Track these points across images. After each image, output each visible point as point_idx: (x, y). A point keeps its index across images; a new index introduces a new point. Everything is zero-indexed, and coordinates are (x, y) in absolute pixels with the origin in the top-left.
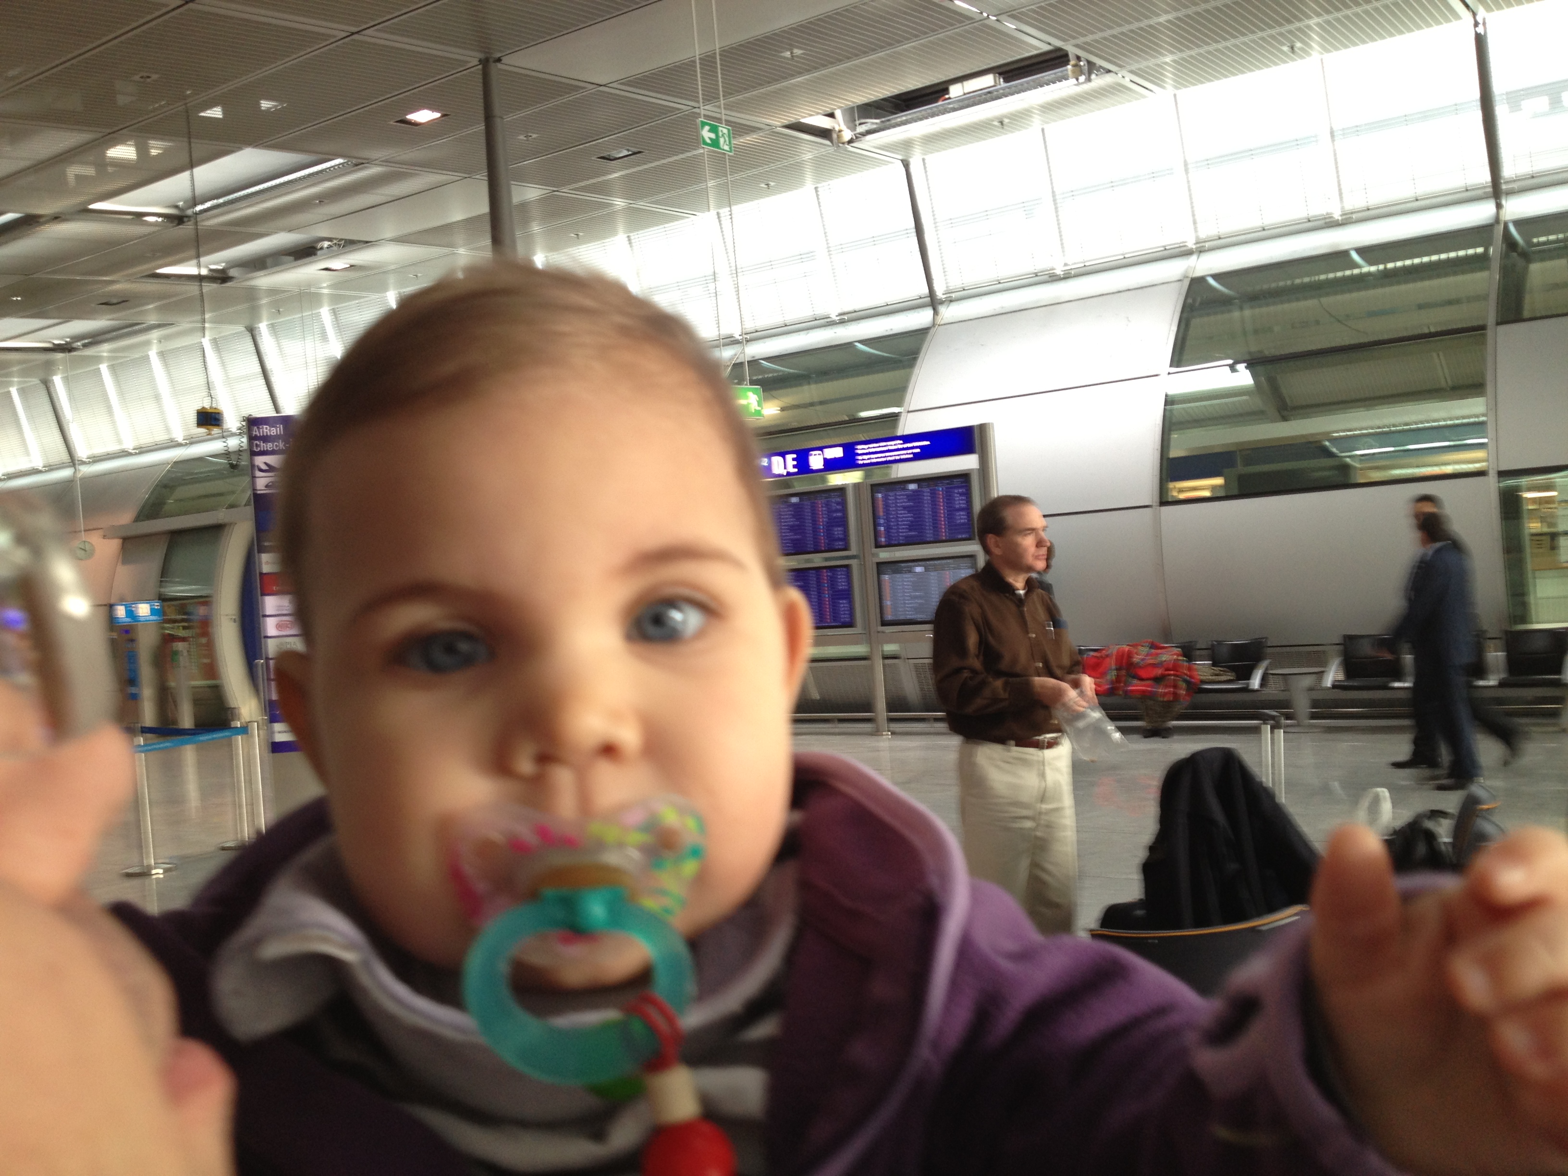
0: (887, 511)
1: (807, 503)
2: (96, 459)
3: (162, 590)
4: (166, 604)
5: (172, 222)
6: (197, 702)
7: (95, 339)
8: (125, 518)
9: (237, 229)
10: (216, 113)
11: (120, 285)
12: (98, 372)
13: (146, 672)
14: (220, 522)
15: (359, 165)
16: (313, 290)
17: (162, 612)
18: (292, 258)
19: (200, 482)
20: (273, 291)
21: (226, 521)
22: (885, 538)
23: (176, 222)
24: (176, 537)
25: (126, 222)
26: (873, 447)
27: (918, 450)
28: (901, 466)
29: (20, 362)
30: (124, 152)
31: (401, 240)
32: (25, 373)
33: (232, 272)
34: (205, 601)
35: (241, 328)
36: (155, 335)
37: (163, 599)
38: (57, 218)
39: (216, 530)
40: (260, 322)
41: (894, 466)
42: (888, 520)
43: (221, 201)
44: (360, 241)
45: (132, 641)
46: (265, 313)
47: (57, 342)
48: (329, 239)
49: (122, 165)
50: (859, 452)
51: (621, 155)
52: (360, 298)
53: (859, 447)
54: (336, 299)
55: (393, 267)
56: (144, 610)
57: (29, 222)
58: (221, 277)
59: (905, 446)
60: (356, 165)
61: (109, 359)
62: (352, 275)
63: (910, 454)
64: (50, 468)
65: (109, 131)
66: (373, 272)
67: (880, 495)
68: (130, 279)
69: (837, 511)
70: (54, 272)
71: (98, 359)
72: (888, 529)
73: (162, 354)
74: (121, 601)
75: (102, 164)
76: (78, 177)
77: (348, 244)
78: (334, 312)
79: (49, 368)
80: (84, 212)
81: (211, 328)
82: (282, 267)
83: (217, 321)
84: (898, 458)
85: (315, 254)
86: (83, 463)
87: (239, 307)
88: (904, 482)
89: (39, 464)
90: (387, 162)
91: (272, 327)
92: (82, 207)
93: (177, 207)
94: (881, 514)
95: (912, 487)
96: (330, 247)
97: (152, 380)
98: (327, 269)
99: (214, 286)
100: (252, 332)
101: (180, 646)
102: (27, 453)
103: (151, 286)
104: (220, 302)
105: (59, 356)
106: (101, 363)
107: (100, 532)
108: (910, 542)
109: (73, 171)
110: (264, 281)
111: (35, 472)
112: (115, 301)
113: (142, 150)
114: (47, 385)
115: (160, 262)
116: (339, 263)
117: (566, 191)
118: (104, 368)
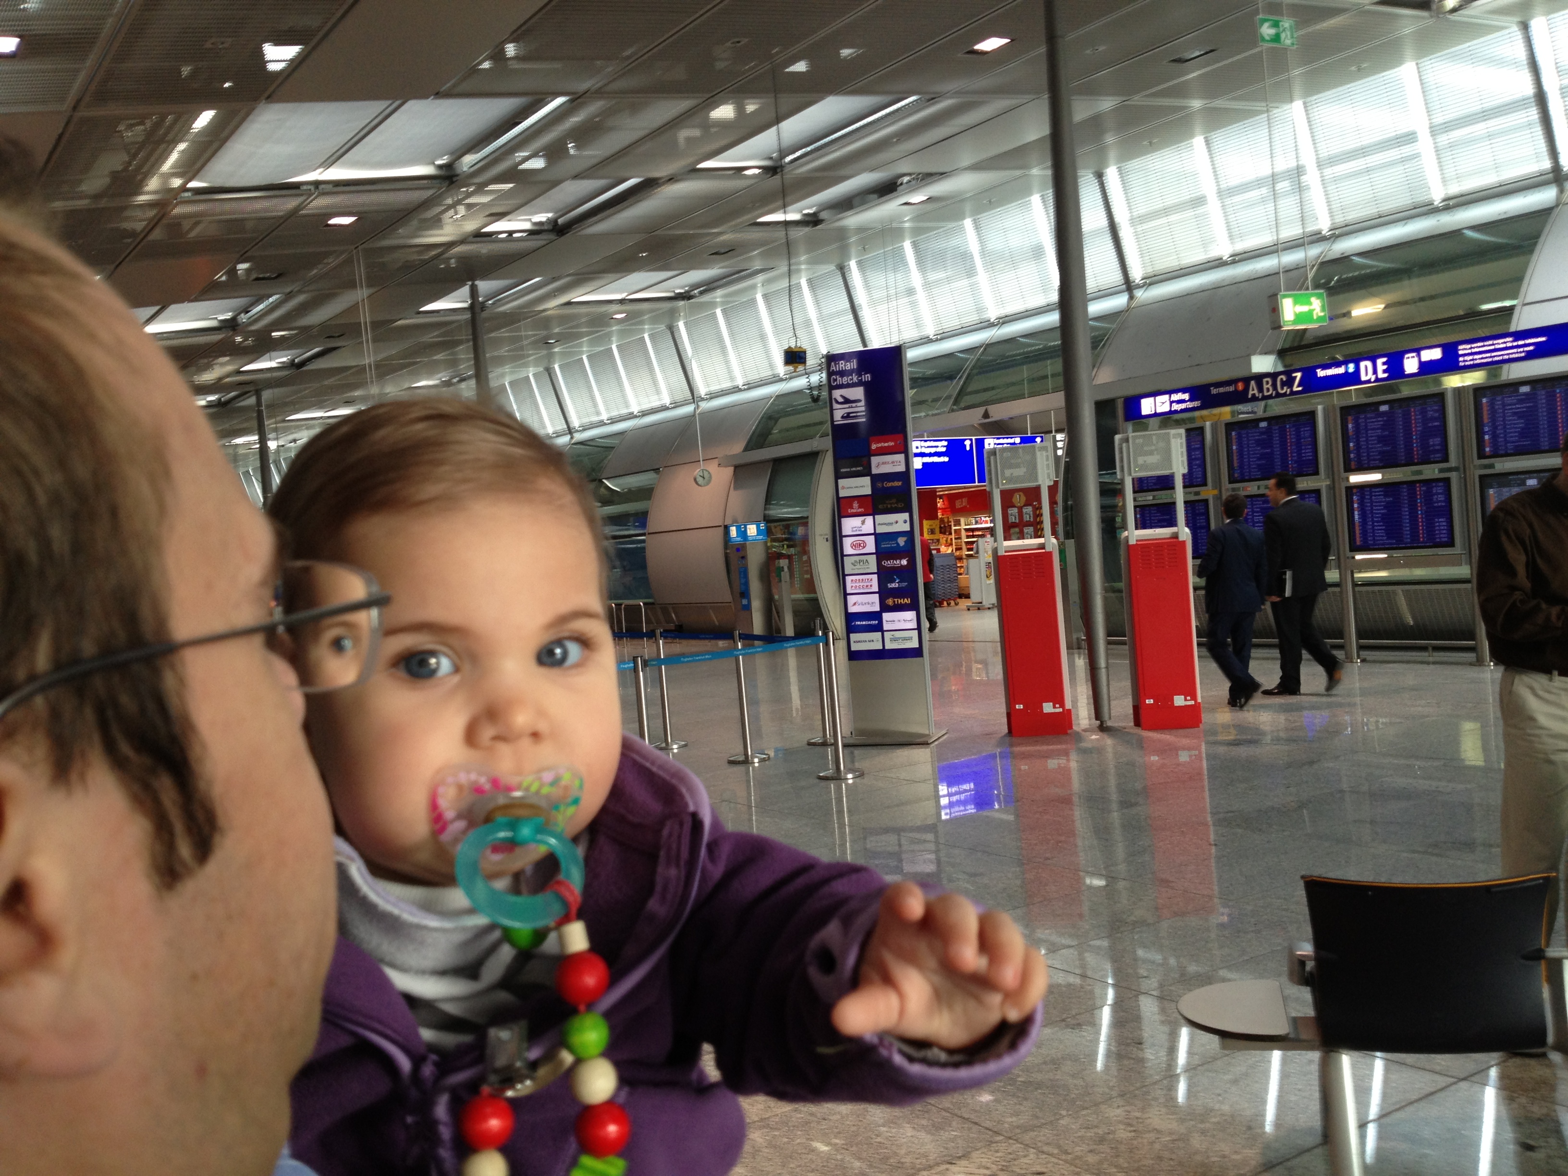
0: (1493, 420)
1: (1399, 412)
2: (713, 396)
3: (767, 512)
4: (772, 525)
5: (767, 173)
6: (796, 613)
7: (709, 286)
8: (737, 448)
9: (826, 174)
10: (801, 67)
11: (727, 236)
12: (714, 316)
13: (755, 587)
14: (815, 449)
15: (932, 99)
16: (894, 225)
17: (769, 532)
18: (875, 196)
19: (799, 413)
20: (861, 230)
21: (819, 448)
22: (1490, 447)
23: (771, 173)
24: (779, 463)
25: (729, 177)
26: (1477, 347)
27: (1531, 348)
28: (1514, 366)
29: (651, 311)
30: (724, 112)
31: (976, 167)
32: (654, 320)
33: (823, 215)
34: (804, 521)
35: (832, 267)
36: (760, 279)
37: (768, 520)
38: (671, 179)
39: (813, 457)
40: (850, 260)
41: (1506, 367)
42: (1495, 428)
43: (809, 149)
44: (936, 174)
45: (743, 558)
46: (853, 251)
47: (677, 291)
48: (910, 174)
49: (723, 124)
50: (1460, 352)
51: (1193, 56)
52: (938, 228)
53: (1460, 347)
54: (917, 232)
55: (968, 195)
56: (752, 530)
57: (649, 185)
58: (813, 221)
59: (1515, 344)
60: (929, 100)
61: (723, 303)
62: (930, 207)
63: (1521, 352)
64: (676, 405)
65: (708, 96)
66: (949, 202)
67: (1484, 400)
68: (734, 230)
69: (1433, 419)
70: (670, 229)
71: (713, 305)
72: (1494, 437)
73: (765, 296)
74: (735, 522)
75: (707, 126)
76: (689, 140)
77: (926, 178)
78: (915, 245)
79: (673, 315)
80: (693, 172)
81: (807, 269)
82: (866, 206)
83: (813, 262)
84: (1506, 357)
85: (896, 190)
86: (703, 399)
87: (829, 248)
88: (1516, 384)
89: (667, 401)
90: (958, 93)
91: (860, 264)
92: (690, 168)
93: (771, 158)
94: (1486, 421)
95: (1525, 389)
96: (909, 181)
97: (759, 321)
98: (906, 204)
99: (807, 230)
100: (842, 270)
101: (784, 563)
102: (658, 392)
103: (755, 235)
104: (812, 245)
105: (681, 303)
106: (716, 308)
107: (716, 462)
108: (1520, 452)
109: (684, 134)
110: (853, 220)
111: (664, 408)
112: (723, 251)
113: (740, 110)
114: (672, 330)
115: (760, 211)
116: (917, 198)
117: (1137, 100)
118: (719, 312)
